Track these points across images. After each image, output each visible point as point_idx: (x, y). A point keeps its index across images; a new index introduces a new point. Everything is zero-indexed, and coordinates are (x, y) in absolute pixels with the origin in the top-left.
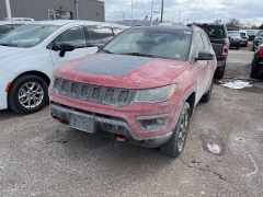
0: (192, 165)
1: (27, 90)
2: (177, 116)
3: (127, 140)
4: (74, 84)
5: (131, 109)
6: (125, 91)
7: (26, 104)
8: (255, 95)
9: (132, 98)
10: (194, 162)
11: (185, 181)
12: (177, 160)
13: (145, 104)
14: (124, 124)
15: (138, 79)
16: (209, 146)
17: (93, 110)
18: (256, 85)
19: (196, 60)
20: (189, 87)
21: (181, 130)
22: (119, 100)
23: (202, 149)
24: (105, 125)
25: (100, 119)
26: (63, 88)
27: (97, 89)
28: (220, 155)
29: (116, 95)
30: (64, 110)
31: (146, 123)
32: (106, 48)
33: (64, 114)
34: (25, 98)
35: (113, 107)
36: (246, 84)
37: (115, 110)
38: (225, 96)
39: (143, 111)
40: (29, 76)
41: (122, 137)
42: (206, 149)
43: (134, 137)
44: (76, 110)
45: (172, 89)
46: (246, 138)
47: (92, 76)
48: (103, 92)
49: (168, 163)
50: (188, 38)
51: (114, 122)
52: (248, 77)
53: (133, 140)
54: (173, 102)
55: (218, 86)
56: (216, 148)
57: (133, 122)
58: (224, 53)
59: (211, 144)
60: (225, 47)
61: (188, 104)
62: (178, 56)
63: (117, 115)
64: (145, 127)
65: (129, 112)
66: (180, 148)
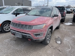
0: (51, 47)
1: (6, 26)
2: (46, 33)
3: (31, 40)
5: (32, 31)
6: (30, 26)
7: (6, 30)
8: (73, 27)
9: (32, 28)
10: (52, 46)
11: (49, 52)
12: (47, 46)
13: (36, 30)
14: (30, 35)
17: (21, 31)
18: (74, 24)
19: (53, 17)
20: (50, 25)
21: (48, 37)
24: (25, 36)
25: (23, 34)
26: (13, 25)
27: (23, 25)
29: (28, 27)
31: (36, 35)
33: (14, 33)
34: (6, 28)
35: (27, 30)
36: (71, 24)
37: (27, 31)
38: (64, 27)
39: (35, 31)
41: (30, 39)
42: (56, 42)
43: (33, 39)
44: (17, 31)
45: (44, 25)
46: (69, 39)
47: (21, 21)
48: (24, 26)
49: (45, 47)
50: (51, 10)
52: (72, 22)
54: (45, 29)
55: (62, 24)
56: (59, 42)
57: (33, 35)
58: (64, 15)
59: (58, 41)
60: (64, 13)
61: (50, 30)
62: (48, 16)
63: (28, 33)
64: (36, 36)
65: (31, 32)
66: (48, 42)
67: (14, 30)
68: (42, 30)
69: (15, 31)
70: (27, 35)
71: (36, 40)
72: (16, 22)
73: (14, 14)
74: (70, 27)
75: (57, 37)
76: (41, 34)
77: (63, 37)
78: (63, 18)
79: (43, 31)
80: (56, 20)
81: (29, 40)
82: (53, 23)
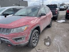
0: (38, 51)
6: (8, 29)
8: (65, 24)
9: (10, 31)
10: (39, 49)
14: (8, 40)
15: (13, 25)
16: (46, 43)
18: (67, 21)
19: (40, 16)
21: (34, 39)
22: (6, 32)
23: (43, 44)
25: (2, 39)
32: (15, 14)
37: (5, 36)
38: (56, 25)
39: (14, 36)
42: (45, 44)
45: (26, 27)
46: (59, 39)
55: (55, 22)
56: (48, 44)
57: (11, 40)
58: (56, 12)
59: (47, 42)
60: (56, 11)
62: (34, 15)
64: (16, 40)
66: (35, 45)
68: (22, 33)
70: (5, 40)
71: (17, 46)
74: (62, 25)
75: (47, 38)
77: (53, 37)
78: (55, 16)
79: (24, 34)
80: (44, 19)
81: (9, 45)
82: (40, 24)
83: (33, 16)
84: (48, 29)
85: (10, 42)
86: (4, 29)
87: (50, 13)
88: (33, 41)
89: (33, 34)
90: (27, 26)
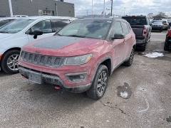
0: (106, 104)
1: (13, 59)
2: (93, 73)
3: (61, 88)
4: (31, 54)
6: (58, 58)
7: (12, 68)
8: (164, 61)
9: (62, 62)
10: (108, 103)
12: (98, 102)
14: (58, 78)
15: (67, 51)
16: (121, 93)
17: (40, 70)
18: (167, 55)
19: (113, 39)
20: (103, 56)
21: (99, 83)
22: (55, 64)
23: (116, 95)
24: (48, 79)
25: (44, 75)
26: (25, 57)
27: (43, 57)
28: (126, 98)
29: (53, 60)
30: (26, 70)
31: (72, 77)
33: (26, 73)
34: (12, 64)
35: (50, 68)
37: (52, 70)
38: (143, 62)
39: (69, 70)
40: (14, 51)
41: (58, 86)
42: (119, 95)
43: (65, 86)
44: (32, 70)
45: (89, 57)
46: (147, 88)
47: (41, 49)
48: (46, 58)
49: (91, 103)
50: (109, 25)
51: (52, 77)
52: (163, 50)
53: (65, 88)
54: (89, 65)
56: (125, 95)
57: (63, 77)
58: (144, 35)
59: (123, 92)
60: (145, 31)
61: (105, 67)
62: (100, 36)
63: (54, 72)
64: (72, 80)
65: (61, 70)
66: (100, 94)
67: (27, 66)
68: (83, 66)
69: (28, 69)
71: (71, 89)
72: (31, 49)
73: (31, 33)
74: (156, 63)
75: (123, 84)
76: (82, 77)
77: (136, 83)
78: (141, 42)
79: (85, 69)
80: (120, 45)
81: (56, 88)
82: (112, 54)
83: (99, 39)
84: (126, 69)
85: (61, 81)
86: (50, 57)
87: (130, 34)
88: (99, 86)
89: (100, 72)
90: (91, 55)
